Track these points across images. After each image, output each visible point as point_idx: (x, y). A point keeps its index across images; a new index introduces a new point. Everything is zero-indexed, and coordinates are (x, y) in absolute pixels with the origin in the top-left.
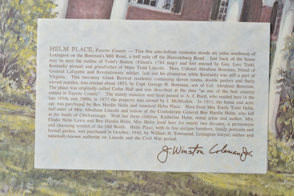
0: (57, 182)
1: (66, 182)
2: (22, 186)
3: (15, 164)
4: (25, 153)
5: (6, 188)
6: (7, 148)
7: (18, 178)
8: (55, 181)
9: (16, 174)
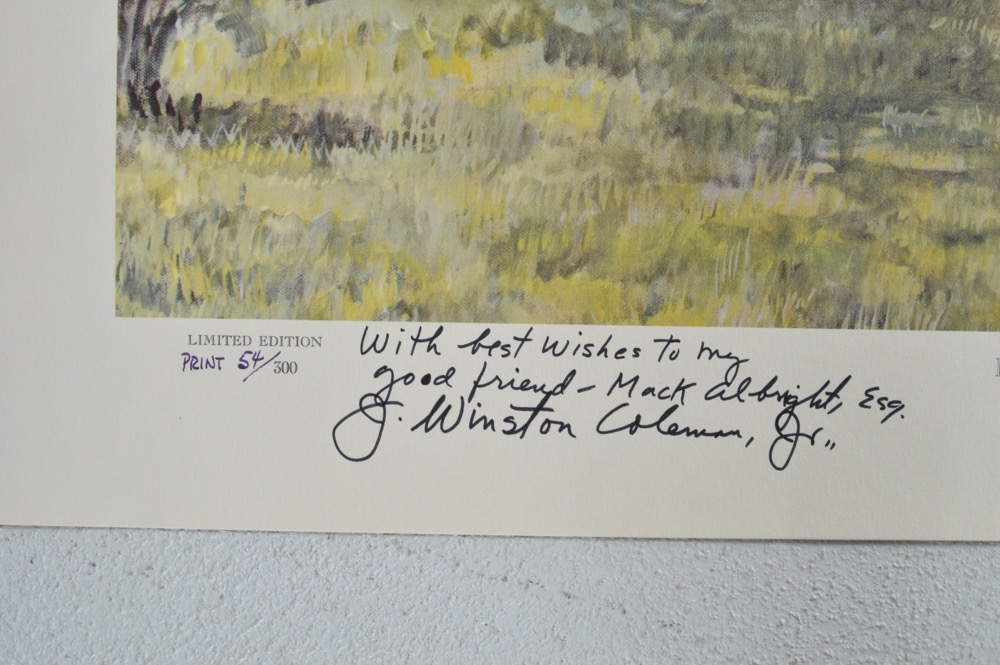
0: (918, 120)
1: (945, 114)
2: (797, 153)
3: (763, 81)
4: (789, 34)
5: (744, 170)
6: (723, 29)
7: (779, 131)
8: (908, 116)
9: (769, 114)
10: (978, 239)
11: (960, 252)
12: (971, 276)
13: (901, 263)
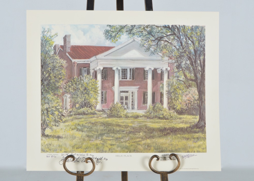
0: (108, 135)
1: (110, 134)
2: (98, 138)
3: (95, 132)
4: (97, 128)
5: (93, 140)
6: (91, 128)
7: (96, 136)
8: (107, 135)
9: (95, 135)
10: (114, 145)
11: (112, 146)
12: (113, 148)
13: (107, 147)
